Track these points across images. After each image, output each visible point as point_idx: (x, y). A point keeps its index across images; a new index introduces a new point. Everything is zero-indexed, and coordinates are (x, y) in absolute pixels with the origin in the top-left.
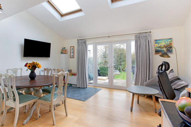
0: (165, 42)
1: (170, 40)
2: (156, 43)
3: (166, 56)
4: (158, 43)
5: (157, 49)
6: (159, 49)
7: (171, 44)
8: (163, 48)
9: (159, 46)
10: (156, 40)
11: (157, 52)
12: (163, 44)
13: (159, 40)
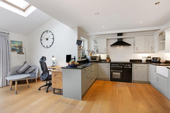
0: (18, 43)
1: (21, 43)
2: (12, 43)
3: (21, 53)
4: (13, 43)
5: (13, 47)
6: (14, 48)
7: (21, 45)
8: (17, 47)
9: (14, 45)
10: (12, 41)
11: (13, 50)
12: (17, 44)
13: (14, 41)
